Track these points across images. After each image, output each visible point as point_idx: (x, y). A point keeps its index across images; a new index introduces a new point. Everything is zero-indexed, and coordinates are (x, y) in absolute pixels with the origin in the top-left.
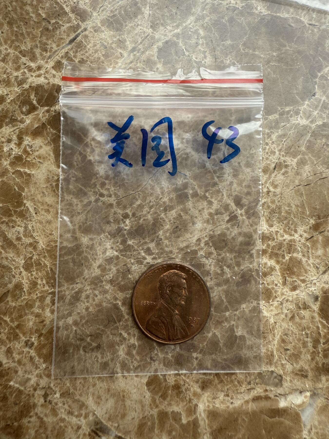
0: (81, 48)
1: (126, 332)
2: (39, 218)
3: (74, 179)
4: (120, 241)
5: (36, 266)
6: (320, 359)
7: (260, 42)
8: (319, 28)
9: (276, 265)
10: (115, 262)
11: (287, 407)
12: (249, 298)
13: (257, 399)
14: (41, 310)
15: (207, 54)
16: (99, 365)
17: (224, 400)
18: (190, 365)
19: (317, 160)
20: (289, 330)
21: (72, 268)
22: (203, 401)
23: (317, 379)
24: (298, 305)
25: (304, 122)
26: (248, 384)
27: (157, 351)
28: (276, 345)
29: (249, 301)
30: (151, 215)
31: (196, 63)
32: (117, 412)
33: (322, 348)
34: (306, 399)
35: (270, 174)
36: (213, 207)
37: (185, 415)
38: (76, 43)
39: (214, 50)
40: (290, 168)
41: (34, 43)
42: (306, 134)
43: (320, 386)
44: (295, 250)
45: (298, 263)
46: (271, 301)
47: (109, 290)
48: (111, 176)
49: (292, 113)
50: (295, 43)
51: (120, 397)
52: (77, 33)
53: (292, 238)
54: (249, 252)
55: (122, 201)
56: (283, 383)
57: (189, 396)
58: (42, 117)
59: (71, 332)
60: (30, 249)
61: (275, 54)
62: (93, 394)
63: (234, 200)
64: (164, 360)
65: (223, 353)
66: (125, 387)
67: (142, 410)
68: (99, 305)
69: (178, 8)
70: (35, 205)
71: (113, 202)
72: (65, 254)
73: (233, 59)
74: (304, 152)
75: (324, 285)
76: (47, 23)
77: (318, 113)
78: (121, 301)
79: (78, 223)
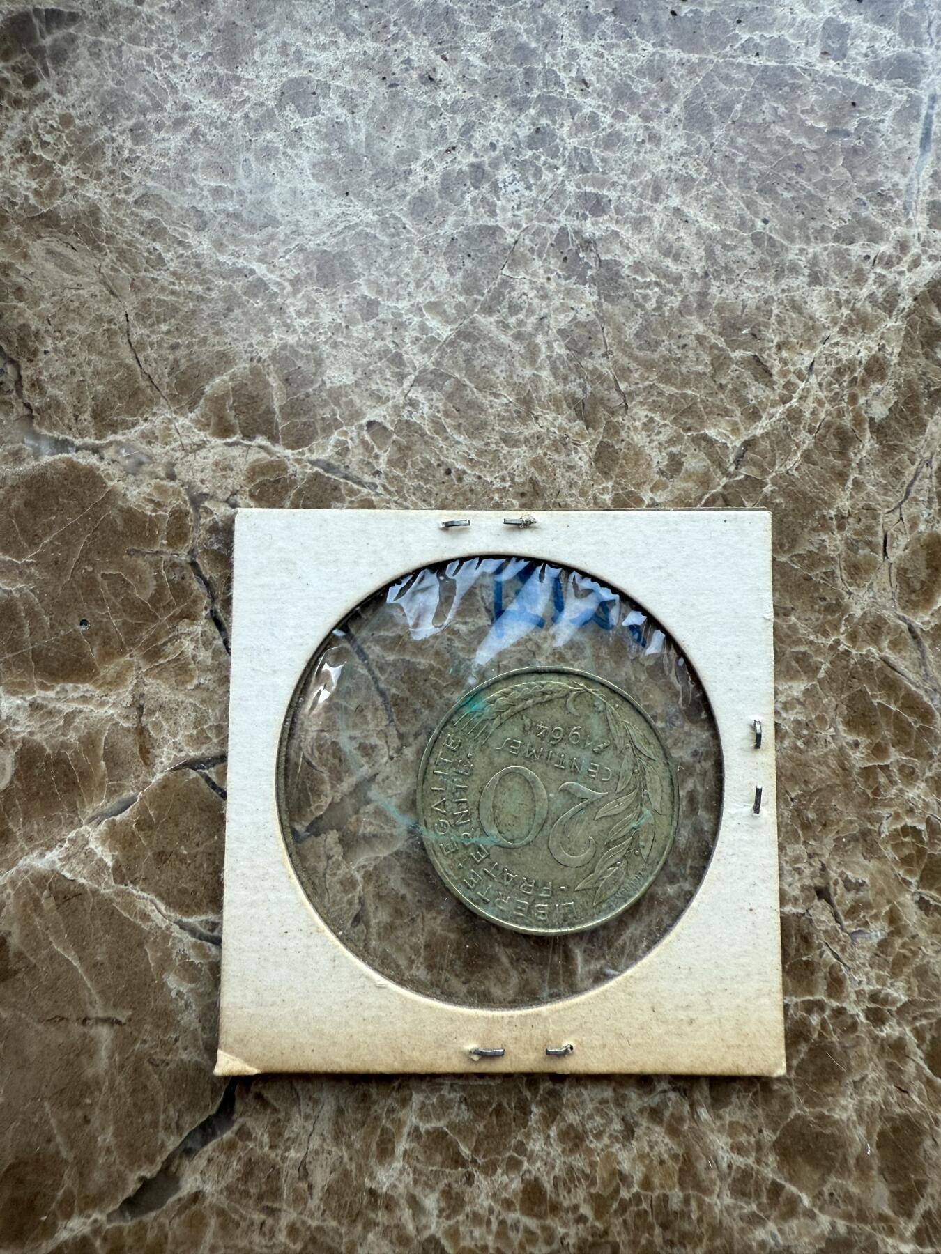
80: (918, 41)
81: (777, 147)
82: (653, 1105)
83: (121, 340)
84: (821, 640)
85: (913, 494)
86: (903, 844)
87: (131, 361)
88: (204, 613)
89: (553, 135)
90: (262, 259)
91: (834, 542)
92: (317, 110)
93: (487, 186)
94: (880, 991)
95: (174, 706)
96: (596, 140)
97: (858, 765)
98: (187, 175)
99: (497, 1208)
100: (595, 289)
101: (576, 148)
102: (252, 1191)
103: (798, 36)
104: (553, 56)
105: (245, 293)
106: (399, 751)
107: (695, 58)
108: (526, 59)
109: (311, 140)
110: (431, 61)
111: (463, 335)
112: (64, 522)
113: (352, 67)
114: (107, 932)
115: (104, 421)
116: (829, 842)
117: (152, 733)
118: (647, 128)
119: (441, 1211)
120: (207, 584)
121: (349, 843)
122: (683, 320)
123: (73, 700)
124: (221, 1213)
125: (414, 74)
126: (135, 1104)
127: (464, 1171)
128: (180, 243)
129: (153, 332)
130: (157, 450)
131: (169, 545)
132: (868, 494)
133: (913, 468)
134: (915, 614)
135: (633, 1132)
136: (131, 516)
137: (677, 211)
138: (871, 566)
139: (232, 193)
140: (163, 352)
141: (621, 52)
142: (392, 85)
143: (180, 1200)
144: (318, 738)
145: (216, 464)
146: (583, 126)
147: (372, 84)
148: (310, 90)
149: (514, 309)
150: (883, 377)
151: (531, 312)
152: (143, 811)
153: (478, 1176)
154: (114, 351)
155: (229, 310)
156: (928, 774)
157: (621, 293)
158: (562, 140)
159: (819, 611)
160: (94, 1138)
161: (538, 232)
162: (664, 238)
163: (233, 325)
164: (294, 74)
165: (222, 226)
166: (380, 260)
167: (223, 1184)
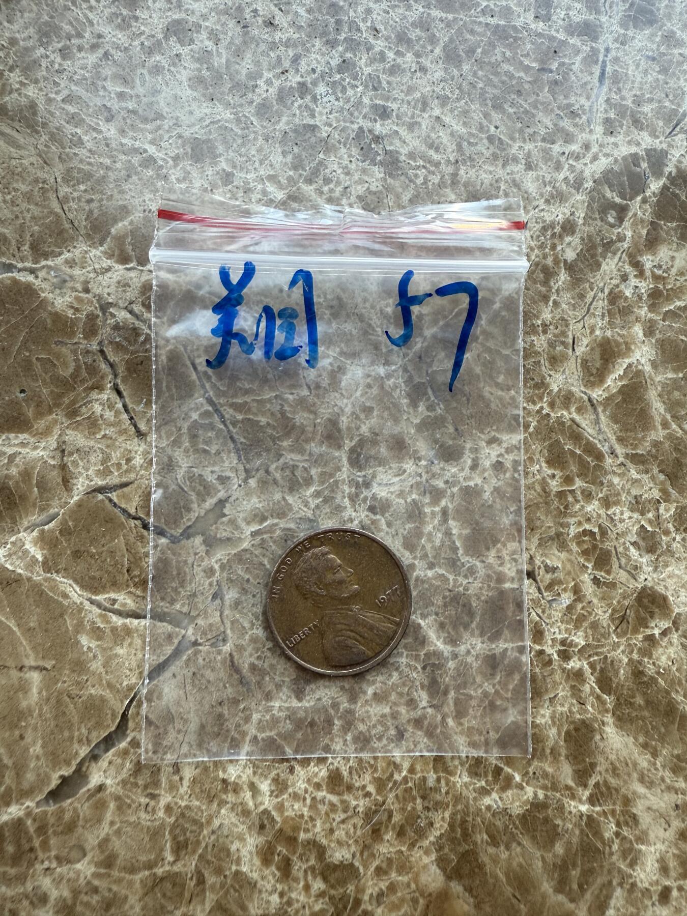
80: (598, 12)
81: (504, 78)
82: (416, 717)
83: (52, 195)
84: (531, 407)
85: (592, 311)
86: (584, 541)
87: (58, 210)
88: (109, 385)
89: (354, 65)
90: (152, 142)
91: (540, 342)
92: (192, 41)
93: (309, 97)
94: (567, 638)
95: (87, 449)
96: (384, 69)
97: (555, 490)
98: (100, 83)
99: (310, 789)
100: (382, 169)
101: (370, 74)
102: (140, 782)
103: (519, 4)
104: (355, 12)
105: (140, 165)
106: (245, 481)
107: (450, 17)
108: (336, 12)
109: (188, 62)
110: (272, 12)
111: (292, 198)
112: (8, 322)
113: (217, 13)
114: (38, 606)
115: (39, 251)
116: (535, 541)
117: (71, 468)
118: (418, 63)
119: (272, 792)
120: (112, 365)
121: (211, 543)
122: (442, 192)
123: (15, 445)
124: (118, 798)
125: (260, 20)
126: (57, 726)
127: (288, 764)
128: (94, 129)
129: (75, 190)
130: (77, 272)
131: (85, 338)
132: (563, 310)
133: (592, 293)
134: (593, 390)
135: (403, 735)
136: (57, 317)
137: (438, 118)
138: (564, 358)
139: (131, 96)
140: (81, 204)
141: (401, 11)
142: (244, 27)
143: (89, 790)
144: (188, 472)
145: (119, 282)
146: (375, 59)
147: (231, 26)
148: (187, 28)
149: (327, 181)
150: (573, 233)
151: (338, 183)
152: (64, 522)
153: (298, 768)
154: (47, 203)
155: (129, 176)
156: (600, 495)
157: (400, 173)
158: (361, 68)
159: (530, 387)
160: (27, 749)
161: (343, 130)
162: (429, 137)
163: (132, 187)
164: (176, 16)
165: (124, 119)
166: (235, 145)
167: (119, 778)
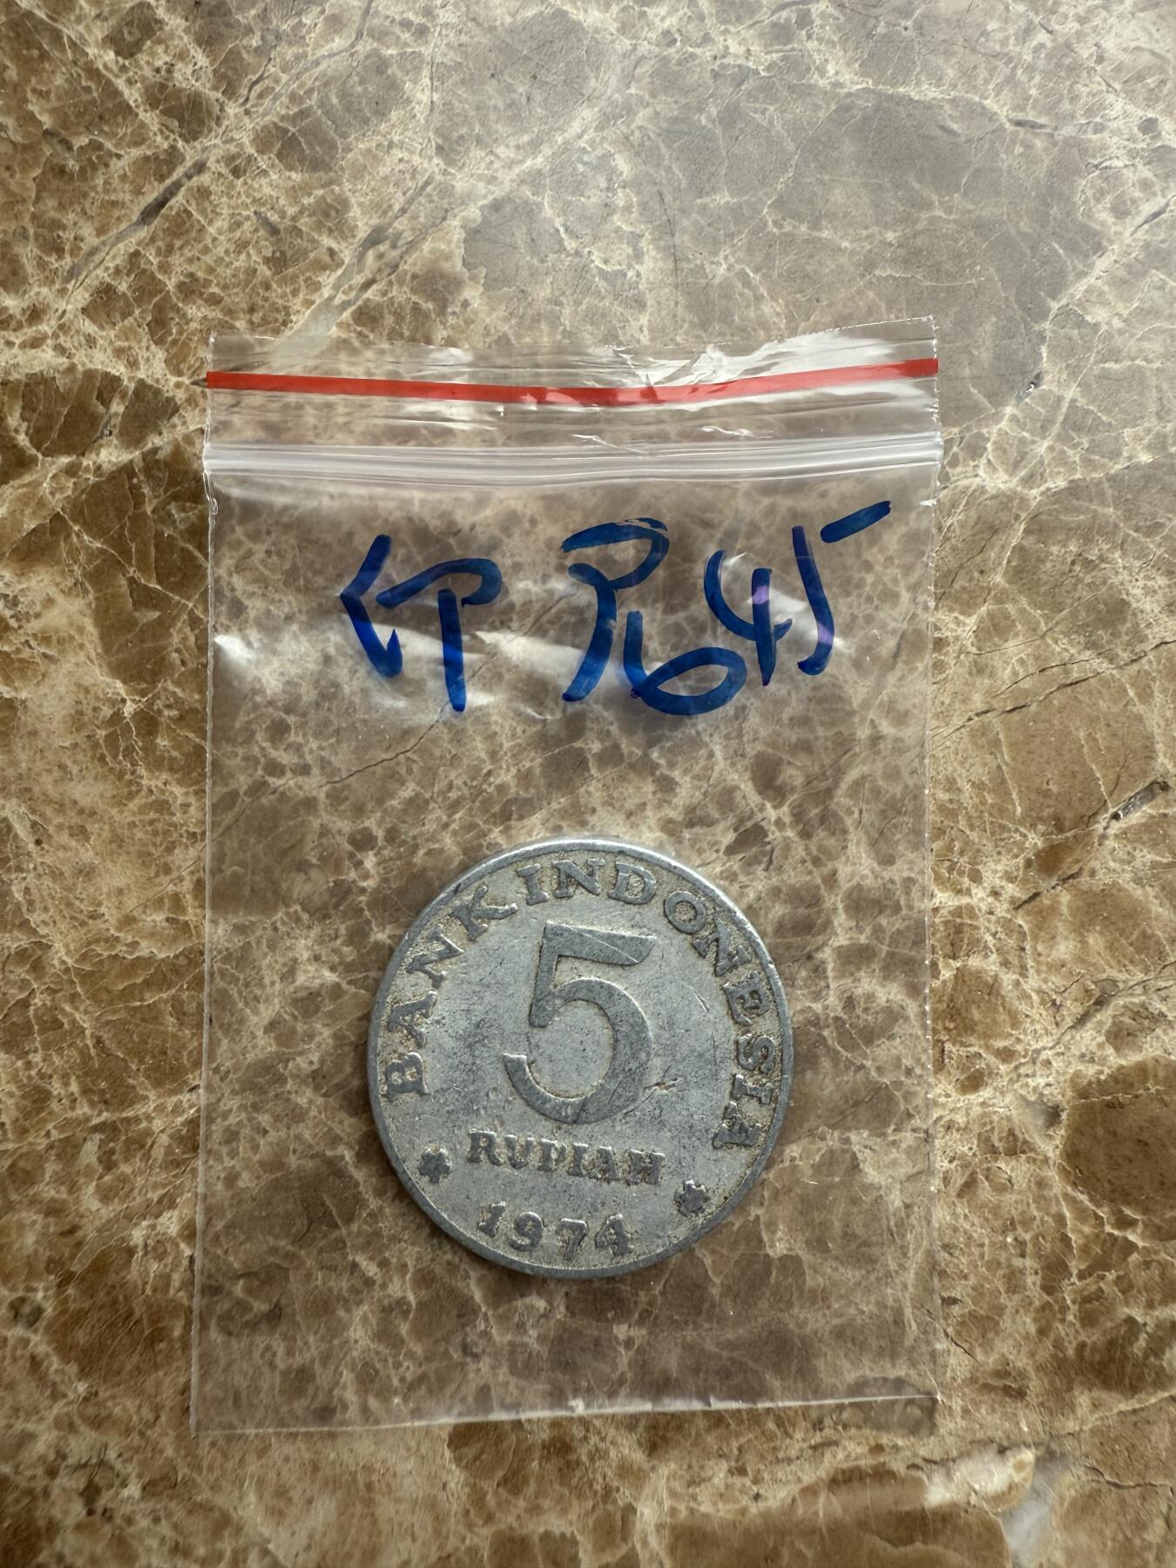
0: (185, 238)
1: (372, 1259)
2: (49, 860)
3: (174, 713)
4: (343, 931)
5: (42, 1031)
6: (1070, 1331)
7: (838, 196)
8: (1052, 136)
9: (909, 1001)
10: (329, 1007)
11: (955, 1505)
12: (812, 1122)
13: (844, 1479)
14: (63, 1188)
15: (643, 244)
16: (278, 1380)
17: (727, 1486)
18: (606, 1368)
19: (1047, 618)
20: (955, 1230)
21: (174, 1036)
22: (655, 1492)
23: (1058, 1401)
24: (988, 1139)
25: (998, 481)
26: (814, 1426)
27: (487, 1320)
28: (911, 1289)
29: (811, 1133)
30: (455, 833)
31: (606, 280)
32: (349, 1540)
33: (1076, 1292)
34: (1023, 1475)
35: (882, 675)
36: (675, 801)
37: (590, 1547)
38: (166, 218)
39: (669, 228)
40: (952, 649)
41: (13, 225)
42: (1009, 526)
43: (1072, 1425)
44: (976, 946)
45: (986, 991)
46: (890, 1131)
47: (309, 1109)
48: (305, 699)
49: (955, 449)
50: (965, 194)
51: (357, 1491)
52: (168, 182)
53: (965, 900)
54: (809, 957)
55: (349, 786)
56: (939, 1419)
57: (604, 1477)
58: (52, 494)
59: (176, 1265)
60: (21, 972)
61: (890, 236)
62: (261, 1483)
63: (753, 772)
64: (512, 1352)
65: (722, 1320)
66: (373, 1454)
67: (437, 1532)
68: (275, 1163)
69: (535, 77)
70: (34, 812)
71: (314, 793)
72: (147, 984)
73: (738, 261)
74: (1004, 591)
75: (1081, 1067)
76: (59, 148)
77: (1051, 448)
78: (352, 1148)
79: (192, 873)
